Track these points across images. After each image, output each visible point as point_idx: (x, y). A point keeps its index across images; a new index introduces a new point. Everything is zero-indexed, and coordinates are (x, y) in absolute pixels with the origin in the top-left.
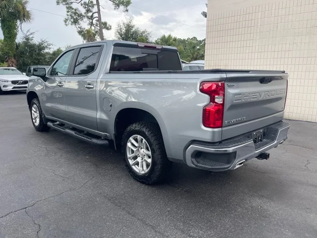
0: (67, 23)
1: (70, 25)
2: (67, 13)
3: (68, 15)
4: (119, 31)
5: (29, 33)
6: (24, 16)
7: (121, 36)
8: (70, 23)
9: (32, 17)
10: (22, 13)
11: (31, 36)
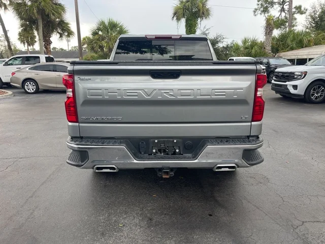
0: (256, 13)
1: (259, 15)
2: (257, 3)
3: (258, 5)
4: (313, 14)
5: (205, 30)
6: (203, 13)
7: (314, 20)
8: (260, 12)
9: (211, 13)
10: (201, 12)
11: (207, 32)
